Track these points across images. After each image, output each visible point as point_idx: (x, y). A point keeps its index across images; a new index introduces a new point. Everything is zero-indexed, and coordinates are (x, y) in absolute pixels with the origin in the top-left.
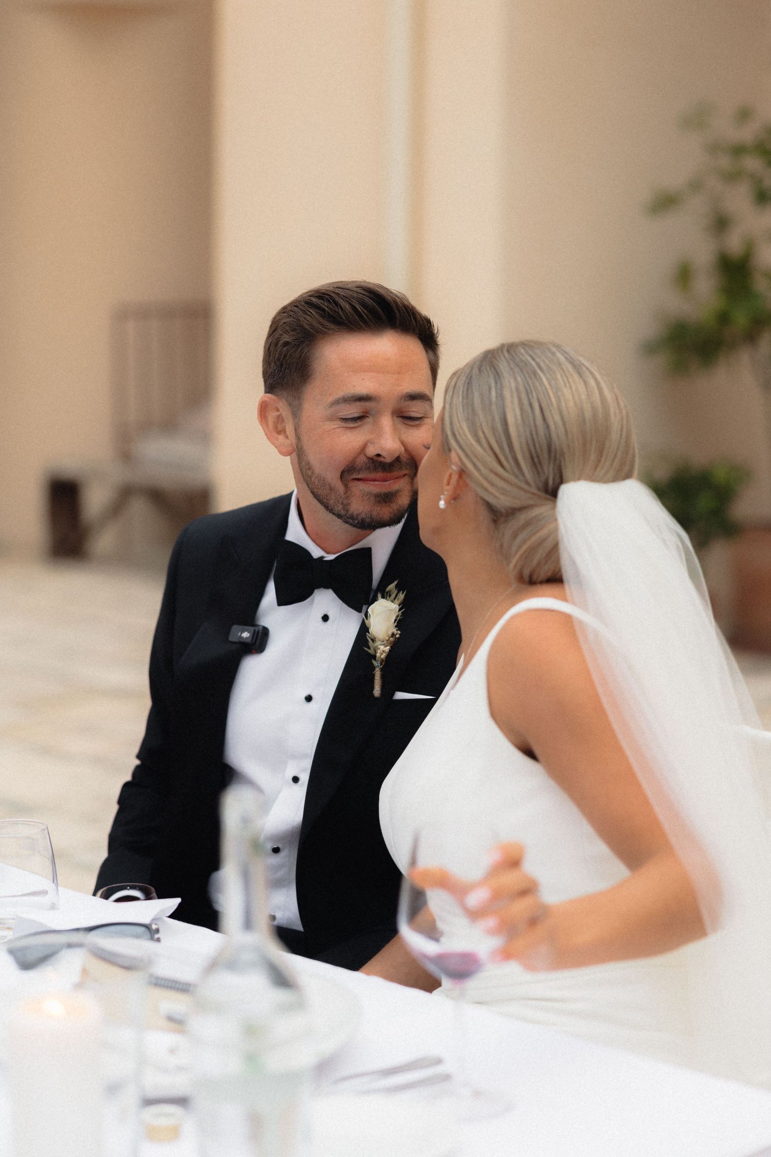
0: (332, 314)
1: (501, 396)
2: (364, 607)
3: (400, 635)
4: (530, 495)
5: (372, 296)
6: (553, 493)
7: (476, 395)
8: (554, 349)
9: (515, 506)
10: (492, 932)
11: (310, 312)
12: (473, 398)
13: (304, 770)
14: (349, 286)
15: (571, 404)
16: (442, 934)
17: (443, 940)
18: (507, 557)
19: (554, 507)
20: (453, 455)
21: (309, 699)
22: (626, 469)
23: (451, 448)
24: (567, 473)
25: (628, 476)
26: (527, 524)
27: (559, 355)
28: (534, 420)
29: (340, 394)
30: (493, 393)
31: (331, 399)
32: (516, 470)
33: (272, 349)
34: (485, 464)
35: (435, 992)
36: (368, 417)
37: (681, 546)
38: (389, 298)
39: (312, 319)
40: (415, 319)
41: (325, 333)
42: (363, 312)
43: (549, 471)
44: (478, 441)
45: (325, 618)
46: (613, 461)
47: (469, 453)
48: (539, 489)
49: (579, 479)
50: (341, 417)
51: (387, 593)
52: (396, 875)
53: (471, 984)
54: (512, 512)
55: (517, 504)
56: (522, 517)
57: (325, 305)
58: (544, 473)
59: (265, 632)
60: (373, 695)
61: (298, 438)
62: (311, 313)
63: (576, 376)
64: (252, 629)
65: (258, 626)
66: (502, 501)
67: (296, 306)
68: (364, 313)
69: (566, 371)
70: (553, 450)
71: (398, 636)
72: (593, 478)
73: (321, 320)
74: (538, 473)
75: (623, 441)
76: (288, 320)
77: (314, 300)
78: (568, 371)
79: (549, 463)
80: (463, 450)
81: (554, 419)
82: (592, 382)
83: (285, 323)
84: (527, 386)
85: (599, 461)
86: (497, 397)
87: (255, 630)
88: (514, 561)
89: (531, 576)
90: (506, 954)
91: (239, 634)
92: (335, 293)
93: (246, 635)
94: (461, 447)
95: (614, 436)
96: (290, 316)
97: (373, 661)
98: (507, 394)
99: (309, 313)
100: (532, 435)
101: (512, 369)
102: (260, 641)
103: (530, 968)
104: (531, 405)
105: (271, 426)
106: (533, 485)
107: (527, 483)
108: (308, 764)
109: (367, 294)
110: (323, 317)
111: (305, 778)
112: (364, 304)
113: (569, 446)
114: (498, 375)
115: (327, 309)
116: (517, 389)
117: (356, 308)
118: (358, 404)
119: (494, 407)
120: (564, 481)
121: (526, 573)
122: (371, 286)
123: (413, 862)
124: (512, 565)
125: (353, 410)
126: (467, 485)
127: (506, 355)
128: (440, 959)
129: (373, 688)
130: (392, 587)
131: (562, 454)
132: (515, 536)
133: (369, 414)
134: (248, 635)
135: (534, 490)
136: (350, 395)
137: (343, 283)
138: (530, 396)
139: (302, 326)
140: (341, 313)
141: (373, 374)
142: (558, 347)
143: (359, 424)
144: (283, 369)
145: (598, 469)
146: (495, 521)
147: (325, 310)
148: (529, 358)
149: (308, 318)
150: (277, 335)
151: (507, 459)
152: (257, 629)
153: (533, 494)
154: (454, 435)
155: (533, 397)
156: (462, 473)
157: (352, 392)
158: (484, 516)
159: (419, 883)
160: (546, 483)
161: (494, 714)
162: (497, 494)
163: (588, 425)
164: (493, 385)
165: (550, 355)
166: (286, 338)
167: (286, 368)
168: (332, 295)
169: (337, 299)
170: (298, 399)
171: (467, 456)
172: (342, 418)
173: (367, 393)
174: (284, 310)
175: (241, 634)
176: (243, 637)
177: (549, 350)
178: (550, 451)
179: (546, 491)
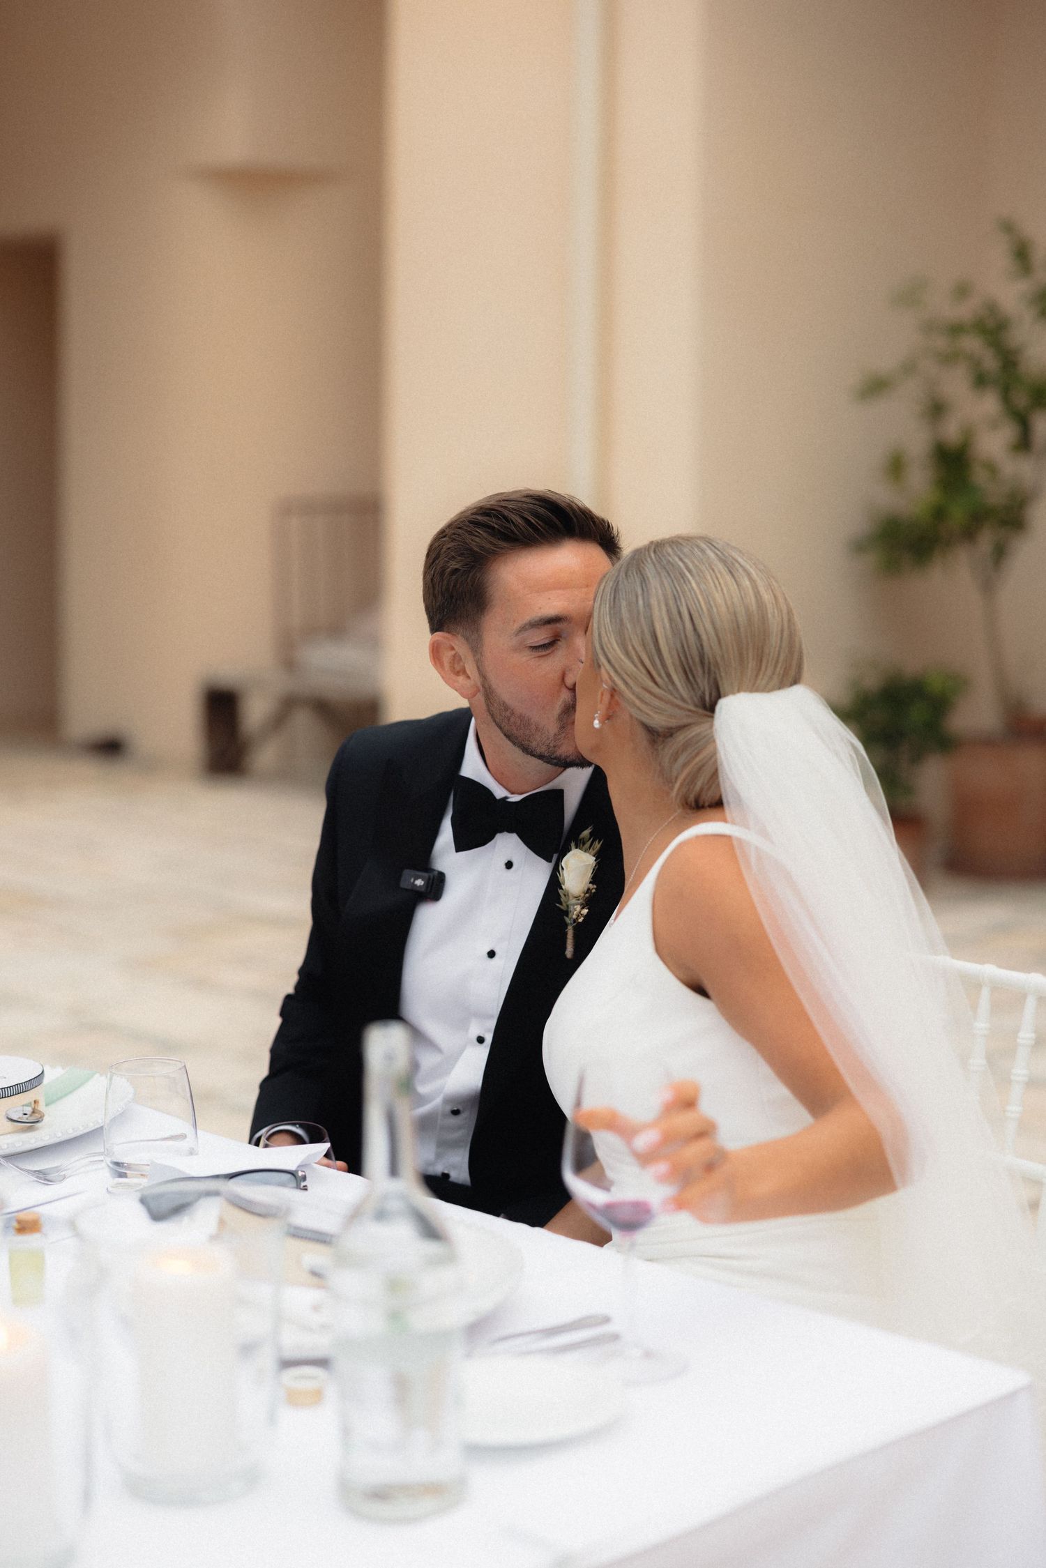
0: (503, 530)
1: (648, 606)
2: (555, 857)
3: (596, 889)
4: (688, 713)
5: (544, 504)
6: (710, 708)
7: (624, 603)
8: (703, 546)
9: (670, 725)
10: (662, 1179)
11: (477, 532)
12: (620, 607)
13: (489, 1031)
14: (512, 497)
15: (723, 609)
16: (612, 1183)
17: (613, 1189)
18: (670, 782)
19: (711, 726)
20: (603, 671)
21: (492, 954)
22: (792, 673)
23: (601, 664)
24: (724, 686)
25: (796, 681)
26: (685, 747)
27: (709, 552)
28: (684, 628)
29: (527, 618)
30: (641, 602)
31: (516, 626)
32: (671, 687)
33: (437, 579)
34: (635, 679)
35: (605, 1246)
36: (559, 640)
37: (854, 756)
38: (563, 504)
39: (481, 540)
40: (594, 522)
41: (495, 553)
42: (537, 523)
43: (704, 684)
44: (627, 654)
45: (509, 865)
46: (776, 666)
47: (619, 670)
48: (696, 706)
49: (739, 691)
50: (531, 645)
51: (581, 840)
52: (560, 1118)
53: (641, 1236)
54: (670, 733)
55: (673, 723)
56: (681, 738)
57: (493, 522)
58: (700, 688)
59: (441, 878)
60: (565, 956)
61: (483, 677)
62: (479, 533)
63: (728, 578)
64: (426, 875)
65: (434, 870)
66: (659, 721)
67: (459, 528)
68: (539, 525)
69: (716, 571)
70: (706, 662)
71: (594, 891)
72: (755, 688)
73: (492, 539)
74: (693, 689)
75: (785, 644)
76: (452, 544)
77: (480, 518)
78: (720, 572)
79: (704, 676)
80: (613, 667)
81: (705, 626)
82: (746, 583)
83: (449, 548)
84: (675, 593)
85: (760, 669)
86: (644, 607)
87: (429, 878)
88: (677, 785)
89: (697, 801)
90: (680, 1204)
91: (412, 880)
92: (502, 507)
93: (419, 882)
94: (609, 661)
95: (774, 640)
96: (454, 539)
97: (565, 917)
98: (654, 602)
99: (476, 534)
100: (683, 647)
101: (659, 574)
102: (435, 888)
103: (704, 1220)
104: (680, 613)
105: (447, 665)
106: (689, 701)
107: (683, 699)
108: (492, 1024)
109: (537, 503)
110: (493, 535)
111: (489, 1038)
112: (536, 515)
113: (723, 656)
114: (644, 580)
115: (496, 526)
116: (665, 595)
117: (530, 521)
118: (549, 626)
119: (642, 619)
120: (722, 695)
121: (692, 798)
122: (541, 494)
123: (578, 1103)
124: (674, 793)
125: (541, 636)
126: (618, 704)
127: (653, 555)
128: (609, 1208)
129: (565, 948)
130: (586, 833)
131: (717, 664)
132: (675, 757)
133: (561, 636)
134: (423, 883)
135: (692, 708)
136: (537, 619)
137: (505, 495)
138: (679, 603)
139: (471, 550)
140: (513, 528)
141: (560, 592)
142: (709, 542)
143: (552, 649)
144: (454, 600)
145: (760, 677)
146: (653, 742)
147: (494, 527)
148: (677, 559)
149: (477, 539)
150: (440, 562)
151: (660, 675)
152: (431, 875)
153: (690, 711)
154: (602, 649)
155: (682, 605)
156: (614, 691)
157: (539, 615)
158: (642, 736)
159: (583, 1124)
160: (702, 699)
161: (658, 950)
162: (650, 713)
163: (742, 629)
164: (640, 592)
165: (699, 553)
166: (454, 565)
167: (457, 599)
168: (499, 509)
169: (506, 513)
170: (477, 631)
171: (616, 671)
172: (531, 647)
173: (556, 614)
174: (442, 534)
175: (414, 881)
176: (416, 885)
177: (698, 547)
178: (702, 663)
179: (705, 707)
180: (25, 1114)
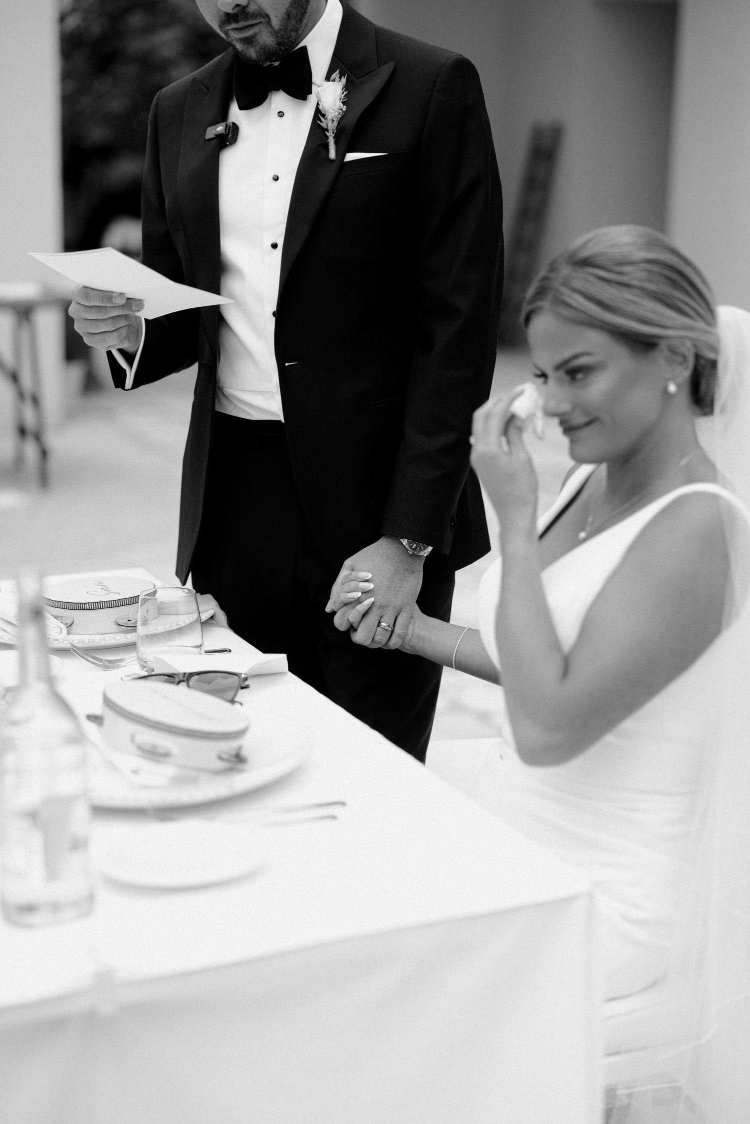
59: (236, 127)
60: (329, 158)
65: (230, 122)
71: (344, 110)
87: (228, 125)
91: (215, 131)
93: (220, 129)
129: (329, 153)
130: (335, 75)
176: (218, 131)
180: (129, 621)
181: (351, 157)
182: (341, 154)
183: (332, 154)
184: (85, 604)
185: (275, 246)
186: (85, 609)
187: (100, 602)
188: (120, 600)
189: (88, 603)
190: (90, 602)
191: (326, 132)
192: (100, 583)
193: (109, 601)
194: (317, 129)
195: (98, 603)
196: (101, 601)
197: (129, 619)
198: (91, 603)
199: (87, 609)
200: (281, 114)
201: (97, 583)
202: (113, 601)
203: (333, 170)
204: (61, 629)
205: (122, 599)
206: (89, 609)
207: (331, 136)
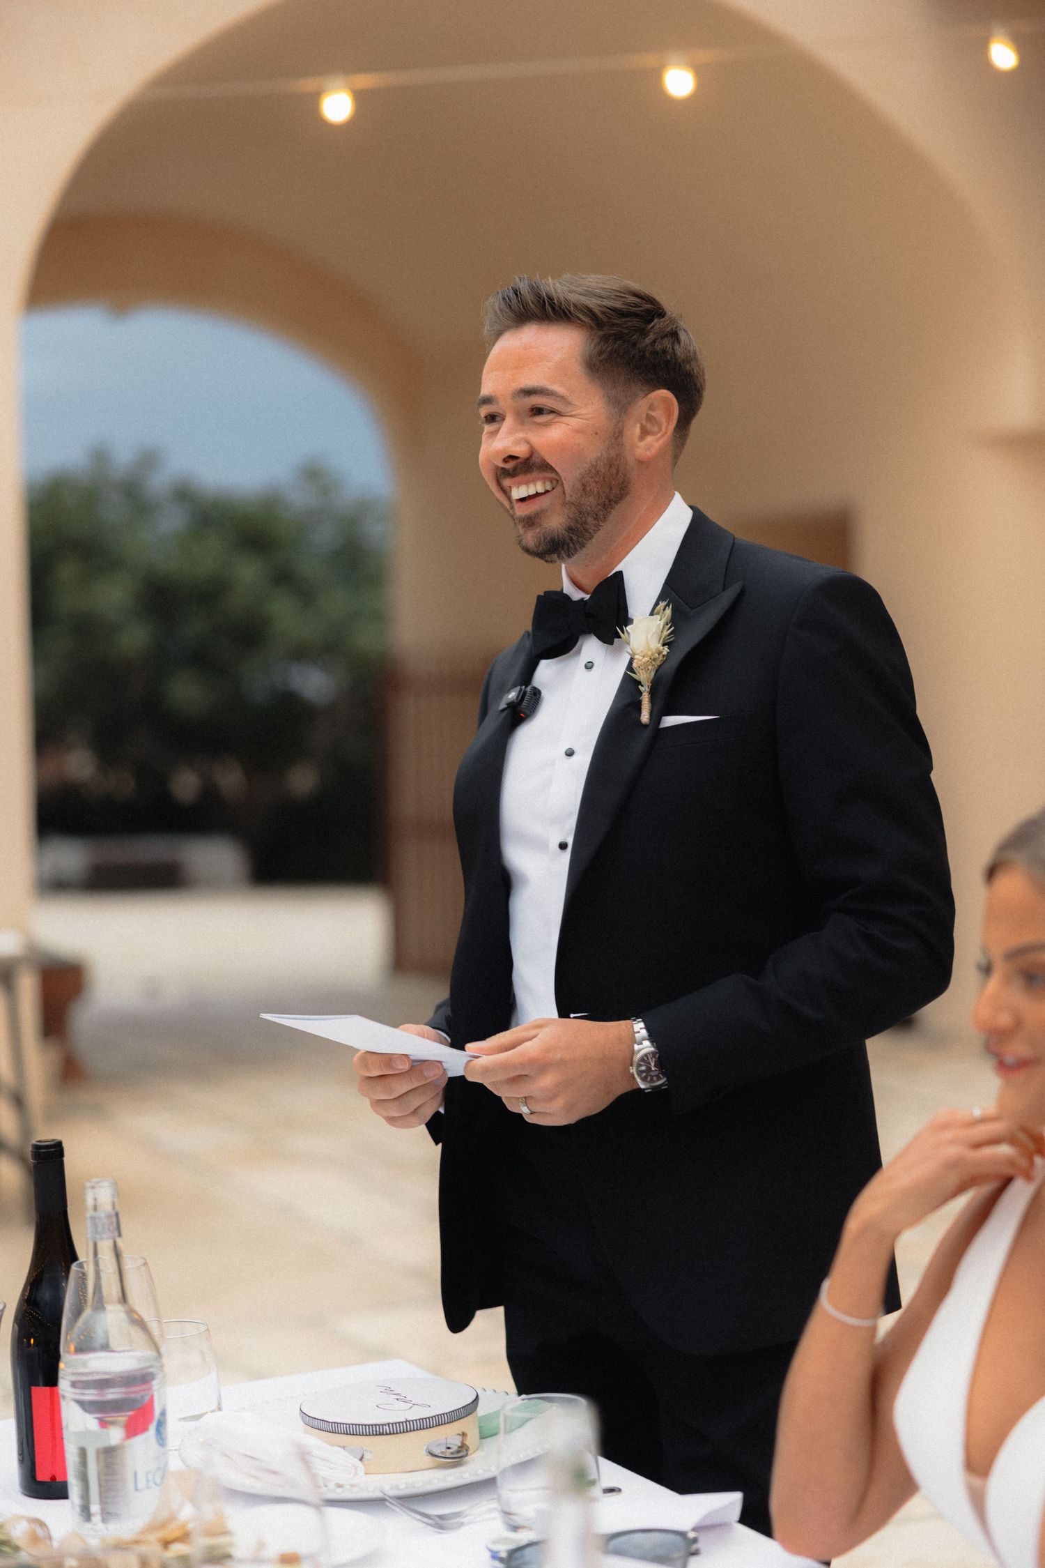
3: (667, 652)
60: (641, 722)
129: (641, 712)
180: (449, 1448)
181: (670, 721)
182: (657, 716)
183: (645, 717)
184: (382, 1425)
185: (563, 846)
186: (383, 1434)
187: (406, 1422)
188: (435, 1416)
189: (388, 1424)
190: (391, 1422)
191: (640, 687)
192: (388, 1390)
193: (419, 1420)
194: (630, 684)
195: (402, 1423)
196: (408, 1420)
197: (448, 1446)
198: (392, 1424)
199: (387, 1434)
200: (589, 666)
201: (383, 1389)
202: (426, 1419)
203: (643, 739)
204: (356, 1468)
205: (438, 1415)
206: (390, 1434)
207: (645, 690)
